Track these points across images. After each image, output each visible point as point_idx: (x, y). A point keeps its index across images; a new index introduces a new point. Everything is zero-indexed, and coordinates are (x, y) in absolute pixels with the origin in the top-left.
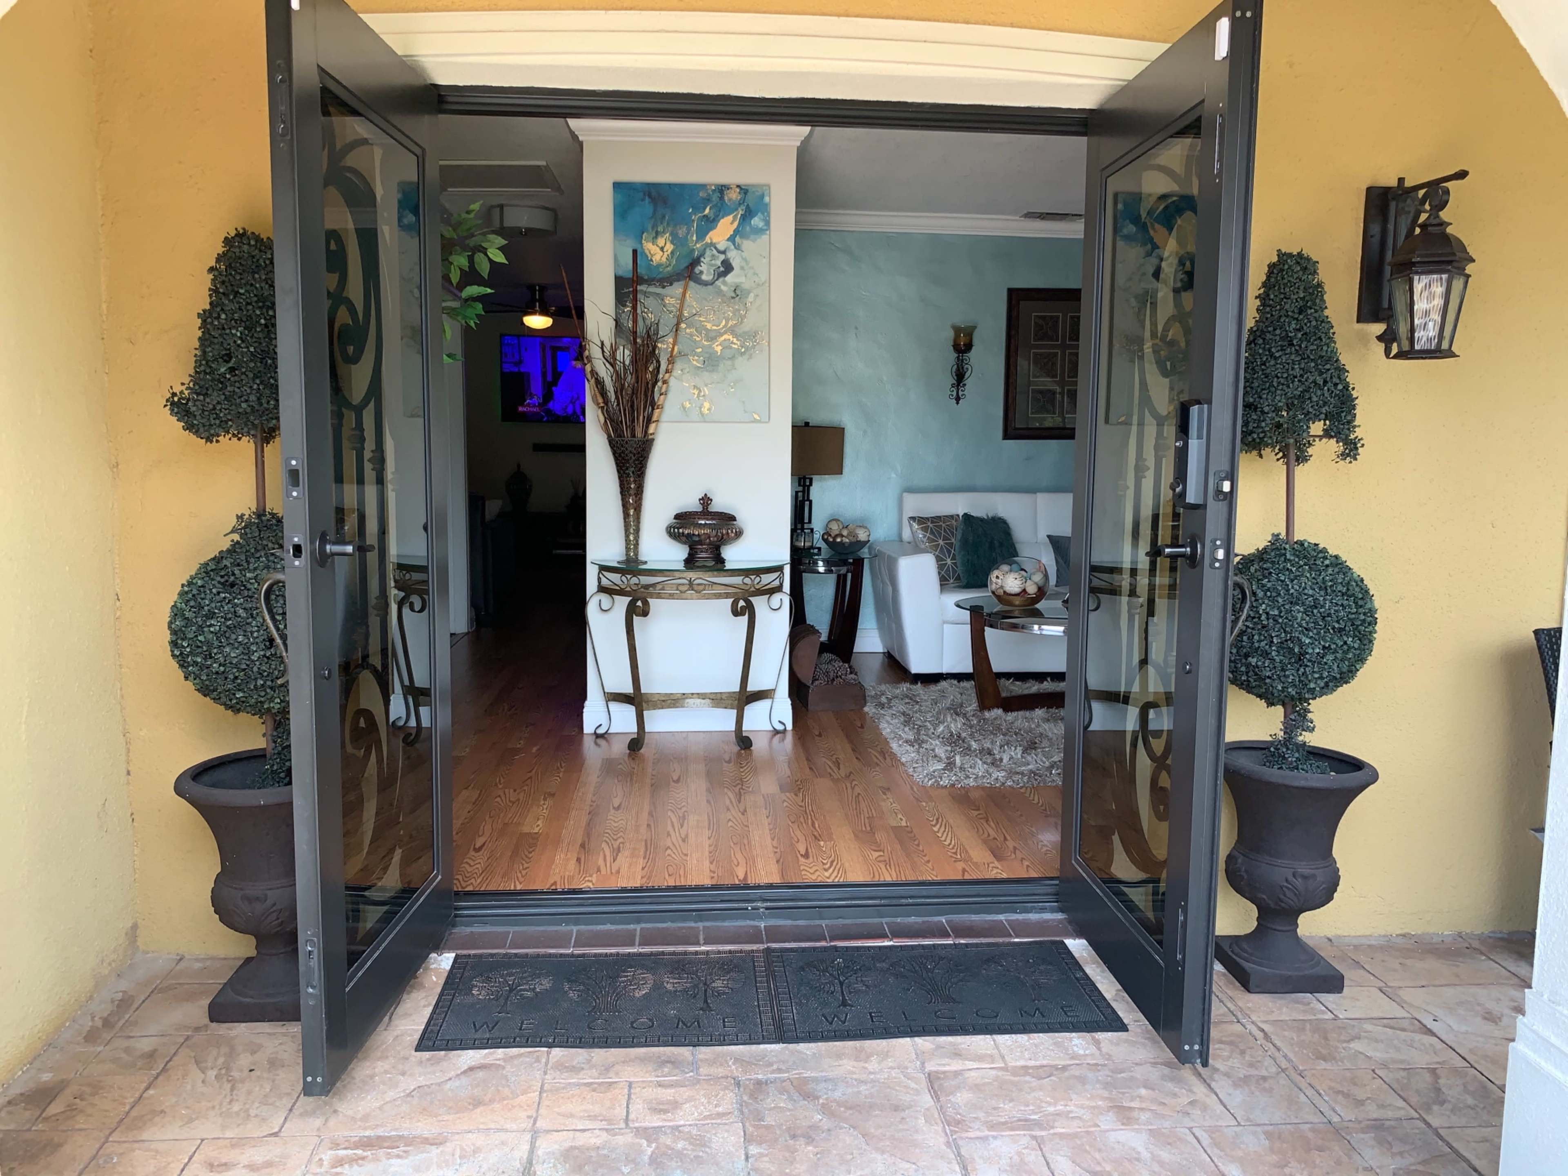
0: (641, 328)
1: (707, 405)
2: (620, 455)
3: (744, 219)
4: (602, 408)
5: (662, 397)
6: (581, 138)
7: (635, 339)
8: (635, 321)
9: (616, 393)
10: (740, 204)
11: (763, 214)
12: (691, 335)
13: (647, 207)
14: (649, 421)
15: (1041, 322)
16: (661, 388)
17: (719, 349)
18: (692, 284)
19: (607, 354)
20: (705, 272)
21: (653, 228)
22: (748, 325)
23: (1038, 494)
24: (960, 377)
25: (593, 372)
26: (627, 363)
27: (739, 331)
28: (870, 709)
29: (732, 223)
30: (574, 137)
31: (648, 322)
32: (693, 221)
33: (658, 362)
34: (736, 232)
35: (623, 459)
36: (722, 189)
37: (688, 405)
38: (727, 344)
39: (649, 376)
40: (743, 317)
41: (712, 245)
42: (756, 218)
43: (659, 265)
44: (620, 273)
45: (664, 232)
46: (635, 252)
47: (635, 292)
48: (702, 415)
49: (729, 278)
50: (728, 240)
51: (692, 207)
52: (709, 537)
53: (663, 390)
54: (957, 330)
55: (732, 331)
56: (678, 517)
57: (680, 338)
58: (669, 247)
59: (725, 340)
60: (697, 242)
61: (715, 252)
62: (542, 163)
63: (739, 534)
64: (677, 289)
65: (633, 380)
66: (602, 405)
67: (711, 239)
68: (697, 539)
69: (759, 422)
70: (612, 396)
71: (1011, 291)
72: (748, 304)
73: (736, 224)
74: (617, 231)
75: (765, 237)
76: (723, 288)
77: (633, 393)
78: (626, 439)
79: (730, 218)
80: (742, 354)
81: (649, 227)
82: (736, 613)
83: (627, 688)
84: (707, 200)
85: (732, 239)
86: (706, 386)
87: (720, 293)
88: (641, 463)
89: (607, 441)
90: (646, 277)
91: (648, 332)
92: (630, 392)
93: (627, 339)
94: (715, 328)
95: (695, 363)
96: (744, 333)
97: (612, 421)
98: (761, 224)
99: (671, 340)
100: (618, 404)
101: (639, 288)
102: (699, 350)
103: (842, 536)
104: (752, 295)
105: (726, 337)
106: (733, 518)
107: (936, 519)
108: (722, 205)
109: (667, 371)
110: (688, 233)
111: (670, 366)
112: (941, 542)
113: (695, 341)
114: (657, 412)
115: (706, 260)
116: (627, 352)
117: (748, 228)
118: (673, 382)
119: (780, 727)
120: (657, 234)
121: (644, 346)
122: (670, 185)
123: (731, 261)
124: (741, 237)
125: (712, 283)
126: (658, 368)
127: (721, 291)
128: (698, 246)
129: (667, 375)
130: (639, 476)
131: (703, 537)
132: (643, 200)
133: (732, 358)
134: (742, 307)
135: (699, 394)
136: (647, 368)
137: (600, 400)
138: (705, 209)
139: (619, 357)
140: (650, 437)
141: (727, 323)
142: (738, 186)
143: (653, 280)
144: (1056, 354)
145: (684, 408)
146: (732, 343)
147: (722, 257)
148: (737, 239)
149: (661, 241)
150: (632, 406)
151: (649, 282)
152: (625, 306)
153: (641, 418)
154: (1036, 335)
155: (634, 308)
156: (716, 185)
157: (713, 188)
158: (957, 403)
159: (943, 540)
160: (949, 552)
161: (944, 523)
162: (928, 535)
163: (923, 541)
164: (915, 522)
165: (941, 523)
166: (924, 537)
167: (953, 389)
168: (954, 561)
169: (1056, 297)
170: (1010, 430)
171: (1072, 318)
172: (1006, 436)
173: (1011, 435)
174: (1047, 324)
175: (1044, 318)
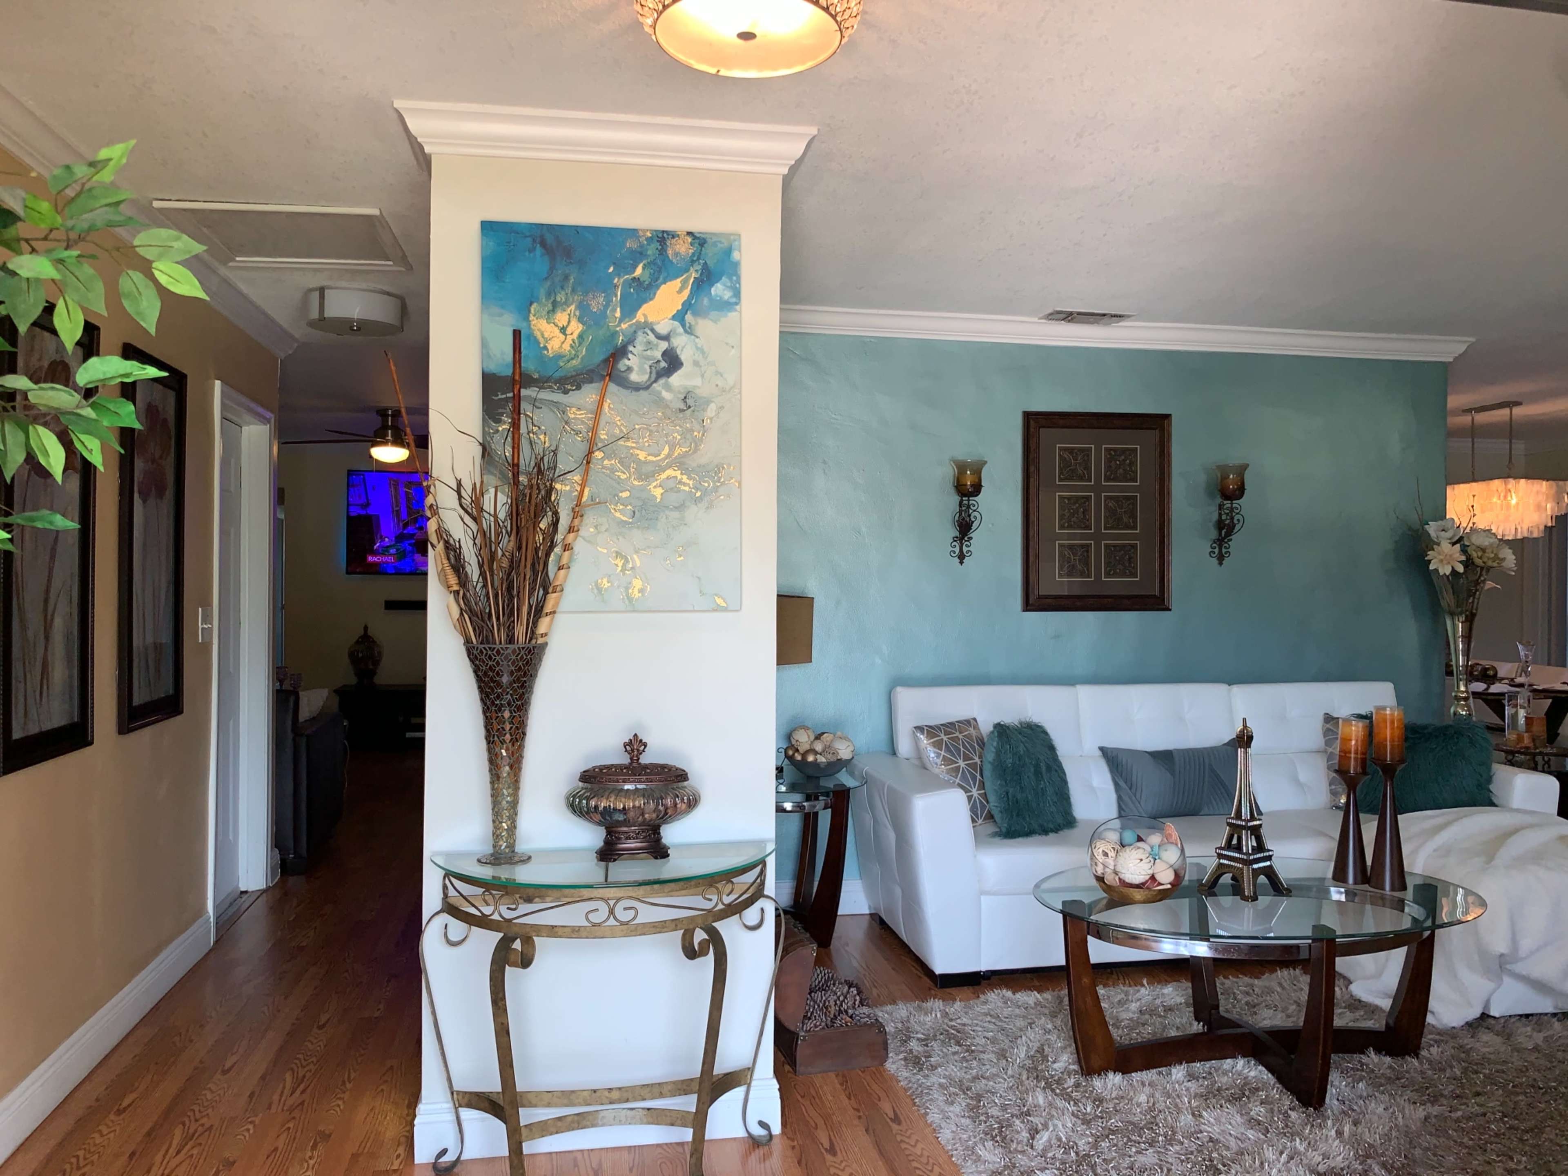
0: (526, 459)
1: (638, 583)
2: (485, 674)
3: (699, 287)
4: (457, 593)
5: (562, 572)
6: (427, 149)
7: (516, 475)
8: (516, 447)
9: (481, 566)
10: (693, 262)
11: (731, 279)
12: (613, 470)
13: (539, 262)
14: (538, 612)
15: (1066, 455)
16: (560, 557)
17: (658, 492)
18: (612, 387)
19: (467, 501)
20: (636, 368)
21: (549, 295)
22: (707, 454)
23: (1078, 687)
24: (964, 528)
25: (441, 532)
26: (502, 515)
27: (692, 463)
28: (894, 1065)
29: (680, 291)
30: (417, 148)
31: (539, 449)
32: (616, 286)
33: (556, 514)
34: (687, 306)
35: (492, 680)
36: (663, 238)
37: (605, 584)
38: (671, 484)
39: (540, 538)
40: (697, 442)
41: (648, 326)
42: (719, 286)
43: (559, 356)
44: (492, 368)
45: (567, 304)
46: (517, 334)
47: (517, 399)
48: (630, 599)
49: (676, 379)
50: (674, 318)
51: (614, 264)
52: (643, 814)
53: (564, 561)
54: (961, 467)
55: (680, 463)
56: (587, 777)
57: (592, 476)
58: (576, 328)
59: (668, 478)
60: (621, 321)
61: (652, 337)
62: (375, 212)
63: (693, 803)
64: (588, 395)
65: (512, 544)
66: (456, 588)
67: (645, 316)
68: (621, 818)
69: (725, 609)
70: (473, 571)
71: (1028, 416)
72: (707, 422)
73: (686, 293)
74: (486, 298)
75: (732, 315)
76: (665, 395)
77: (511, 567)
78: (498, 646)
79: (677, 283)
80: (697, 501)
81: (542, 292)
82: (691, 953)
83: (493, 1084)
84: (638, 255)
85: (679, 317)
86: (637, 552)
87: (660, 402)
88: (523, 686)
89: (463, 649)
90: (536, 376)
91: (538, 465)
92: (505, 564)
93: (503, 476)
94: (651, 458)
95: (618, 515)
96: (699, 466)
97: (472, 613)
98: (727, 295)
99: (577, 478)
100: (485, 586)
101: (524, 392)
102: (625, 494)
103: (816, 753)
104: (713, 406)
105: (669, 472)
106: (682, 776)
107: (950, 727)
108: (663, 261)
109: (571, 530)
110: (606, 307)
111: (576, 522)
112: (962, 764)
113: (619, 481)
114: (552, 598)
115: (637, 349)
116: (502, 498)
117: (706, 301)
118: (579, 546)
119: (758, 1131)
120: (555, 305)
121: (531, 487)
122: (577, 229)
123: (678, 352)
124: (695, 314)
125: (647, 388)
126: (555, 524)
127: (662, 399)
128: (624, 326)
129: (571, 535)
130: (519, 709)
131: (631, 814)
132: (532, 250)
133: (680, 507)
134: (696, 426)
135: (624, 565)
136: (536, 524)
137: (453, 580)
138: (635, 267)
139: (488, 504)
140: (540, 641)
141: (672, 450)
142: (689, 233)
143: (548, 380)
144: (1088, 498)
145: (599, 590)
146: (680, 482)
147: (664, 345)
148: (689, 317)
149: (561, 318)
150: (510, 588)
151: (541, 383)
152: (499, 421)
153: (525, 610)
154: (1061, 473)
155: (515, 425)
156: (652, 231)
157: (649, 234)
158: (961, 563)
159: (964, 761)
160: (974, 778)
161: (960, 733)
162: (943, 753)
163: (936, 764)
164: (923, 734)
165: (957, 734)
166: (938, 757)
167: (955, 543)
168: (983, 792)
169: (1084, 424)
170: (1034, 599)
171: (1107, 451)
172: (1028, 606)
173: (1035, 604)
174: (1076, 459)
175: (1071, 451)
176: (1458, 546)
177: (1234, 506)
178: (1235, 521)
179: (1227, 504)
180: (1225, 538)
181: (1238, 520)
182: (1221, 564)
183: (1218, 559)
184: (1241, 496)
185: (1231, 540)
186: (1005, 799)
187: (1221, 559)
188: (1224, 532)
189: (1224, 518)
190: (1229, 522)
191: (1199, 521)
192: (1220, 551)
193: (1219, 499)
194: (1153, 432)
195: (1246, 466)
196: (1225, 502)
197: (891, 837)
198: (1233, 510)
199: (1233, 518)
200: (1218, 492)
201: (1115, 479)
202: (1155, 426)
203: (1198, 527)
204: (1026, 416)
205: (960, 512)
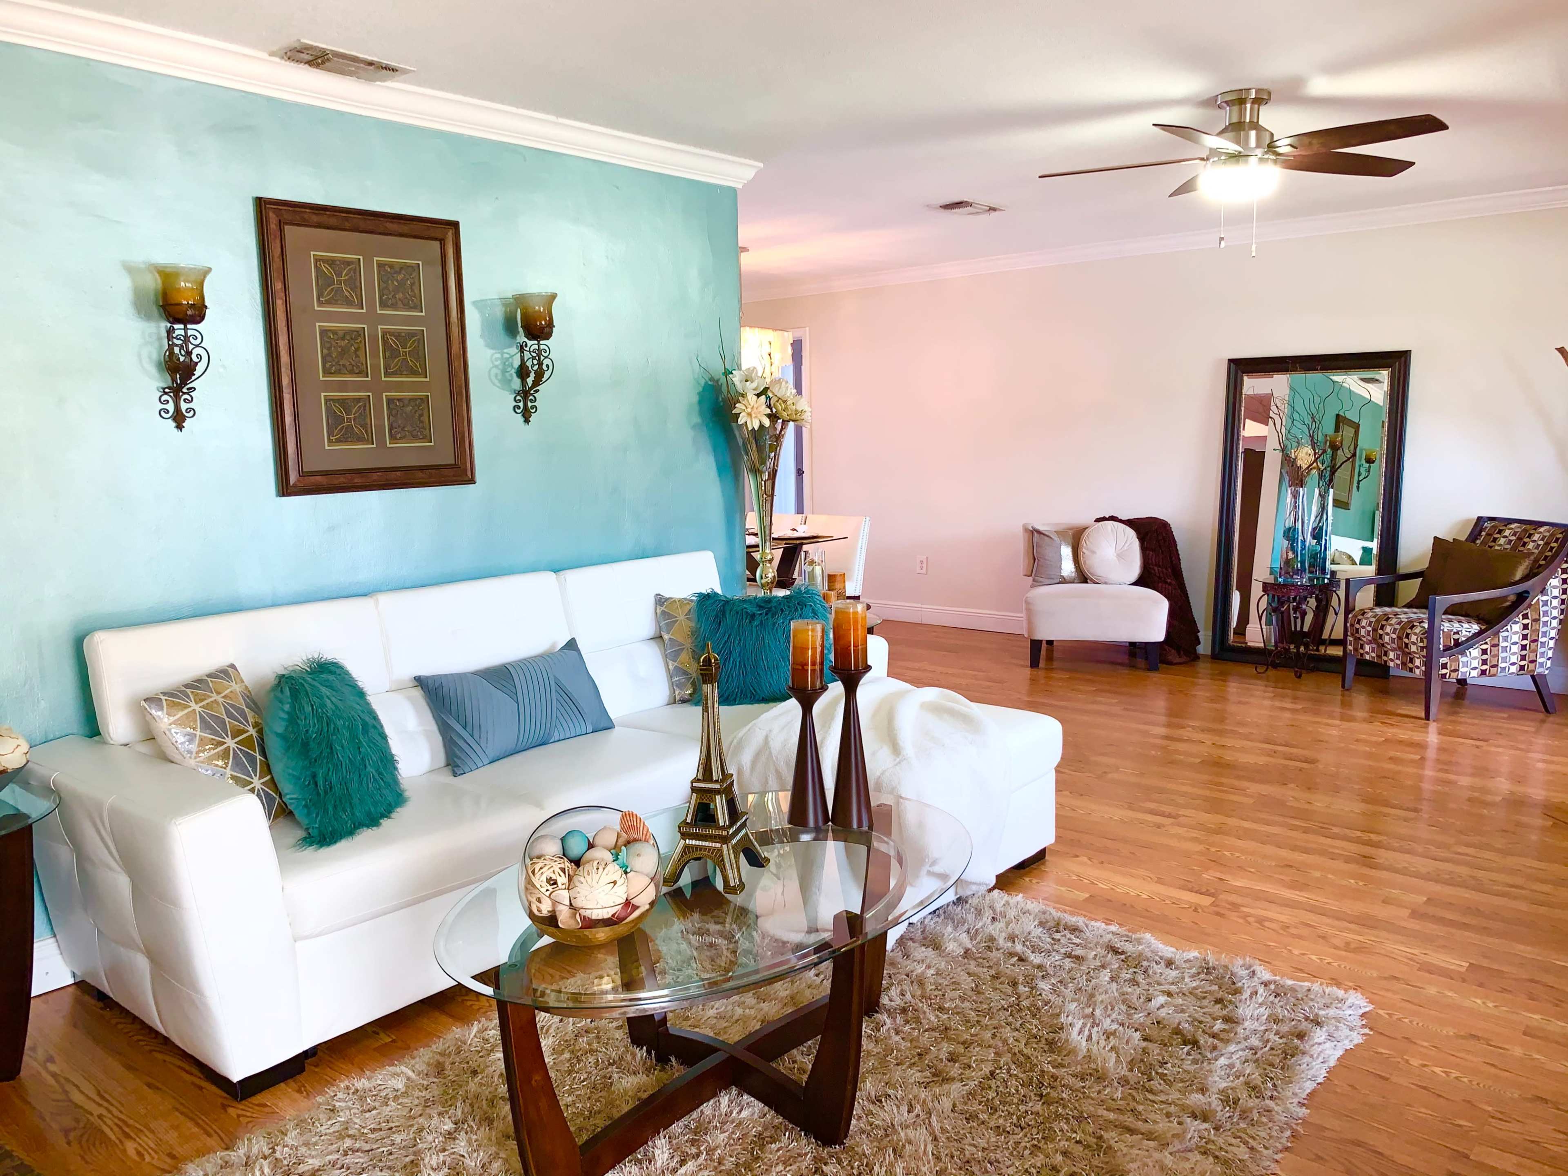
15: (326, 268)
23: (379, 597)
24: (181, 373)
54: (169, 276)
71: (265, 206)
107: (200, 688)
112: (231, 743)
144: (360, 332)
154: (320, 294)
158: (180, 427)
159: (233, 738)
160: (252, 760)
161: (218, 693)
162: (198, 733)
163: (190, 752)
164: (162, 709)
165: (215, 697)
166: (190, 741)
167: (165, 397)
168: (268, 777)
169: (347, 225)
170: (293, 478)
171: (380, 265)
172: (285, 488)
173: (295, 485)
174: (339, 275)
175: (331, 262)
176: (763, 398)
177: (542, 347)
178: (544, 367)
179: (532, 344)
180: (531, 389)
181: (548, 366)
182: (527, 421)
183: (523, 416)
184: (548, 336)
185: (537, 391)
186: (312, 786)
187: (527, 416)
188: (530, 381)
189: (529, 364)
190: (536, 368)
191: (496, 366)
192: (525, 405)
193: (522, 338)
194: (437, 244)
195: (553, 297)
196: (530, 343)
197: (121, 883)
198: (539, 352)
199: (540, 364)
200: (521, 330)
201: (394, 306)
202: (440, 236)
203: (496, 375)
204: (262, 205)
205: (171, 348)
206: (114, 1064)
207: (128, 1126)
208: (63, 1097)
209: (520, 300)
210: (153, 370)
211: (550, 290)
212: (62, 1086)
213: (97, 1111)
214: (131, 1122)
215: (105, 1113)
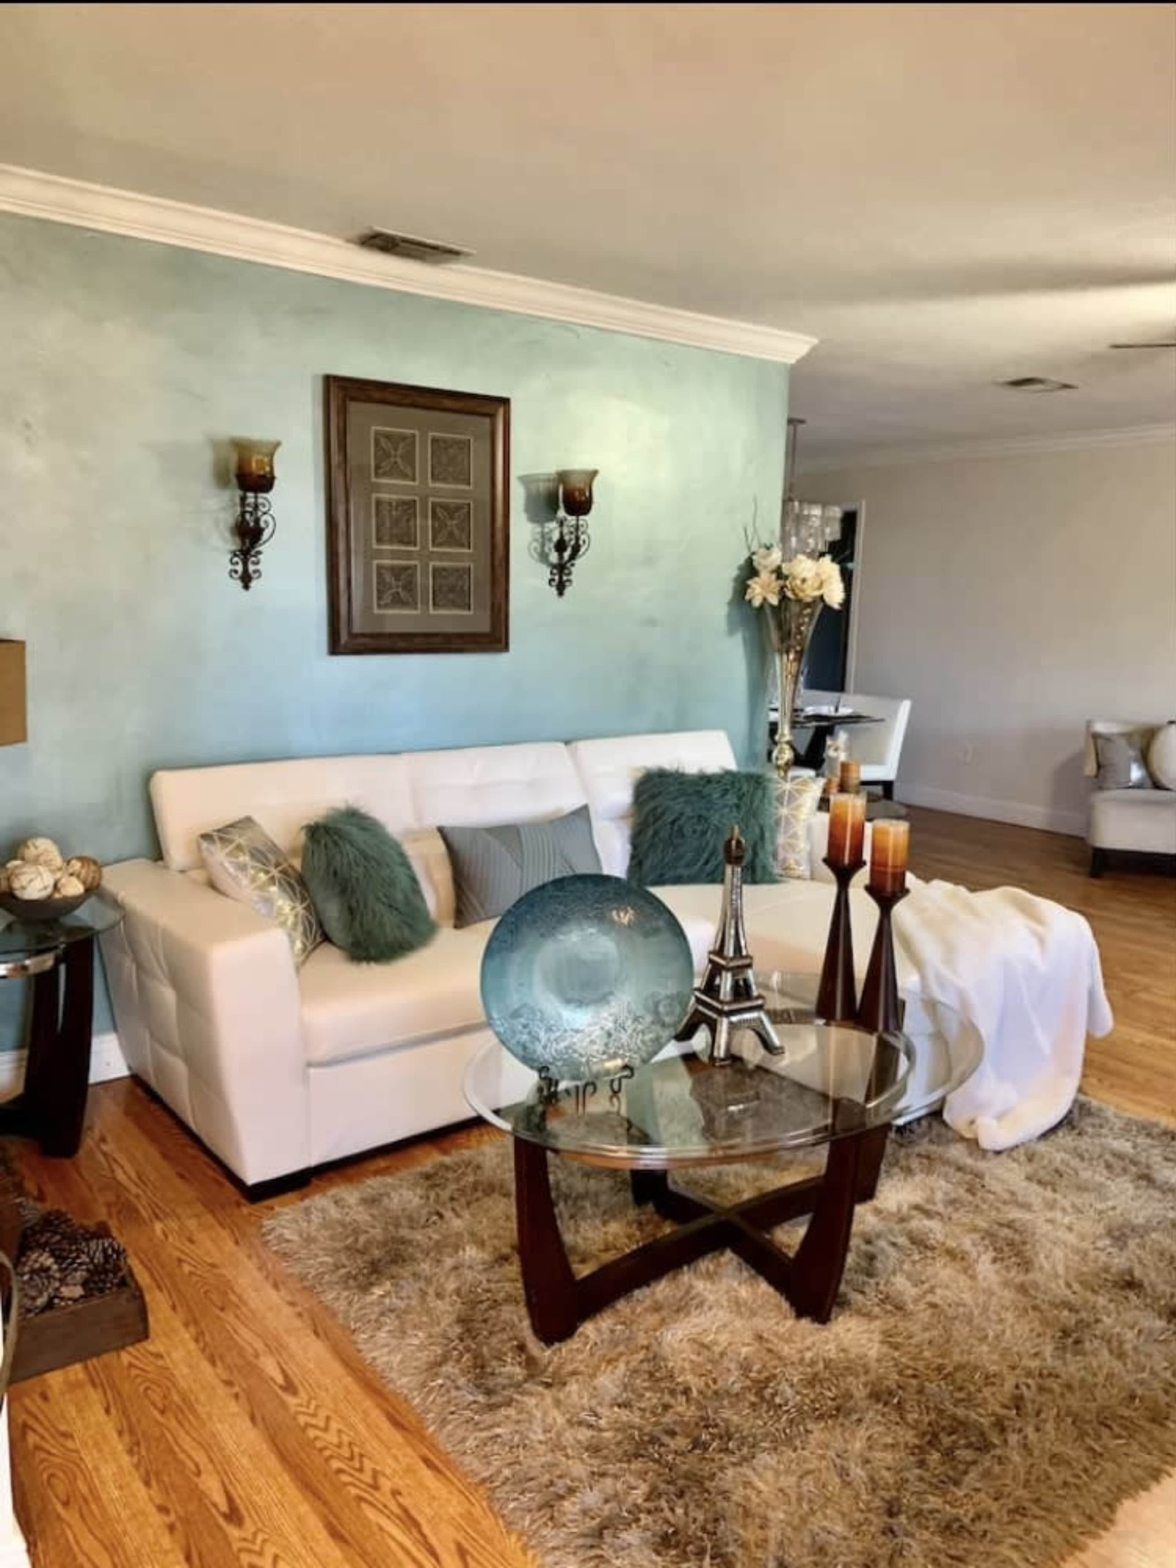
15: (383, 442)
24: (249, 537)
54: (245, 448)
71: (333, 383)
144: (412, 503)
154: (378, 467)
158: (246, 587)
167: (236, 559)
169: (408, 401)
170: (344, 638)
171: (435, 441)
172: (335, 648)
173: (345, 646)
174: (396, 449)
175: (388, 436)
176: (775, 575)
177: (580, 523)
178: (581, 542)
179: (571, 520)
180: (567, 563)
181: (584, 541)
182: (561, 593)
183: (558, 588)
184: (587, 511)
185: (573, 565)
187: (561, 588)
188: (567, 555)
189: (567, 538)
190: (573, 542)
191: (536, 540)
192: (561, 578)
193: (561, 513)
194: (487, 421)
195: (595, 473)
196: (570, 518)
197: (169, 995)
198: (577, 528)
199: (577, 538)
200: (561, 505)
201: (444, 480)
202: (491, 412)
203: (535, 549)
204: (330, 381)
205: (243, 513)
206: (153, 1152)
207: (159, 1208)
208: (109, 1175)
209: (563, 477)
210: (227, 535)
211: (591, 467)
212: (110, 1166)
213: (134, 1190)
214: (161, 1204)
215: (141, 1193)
